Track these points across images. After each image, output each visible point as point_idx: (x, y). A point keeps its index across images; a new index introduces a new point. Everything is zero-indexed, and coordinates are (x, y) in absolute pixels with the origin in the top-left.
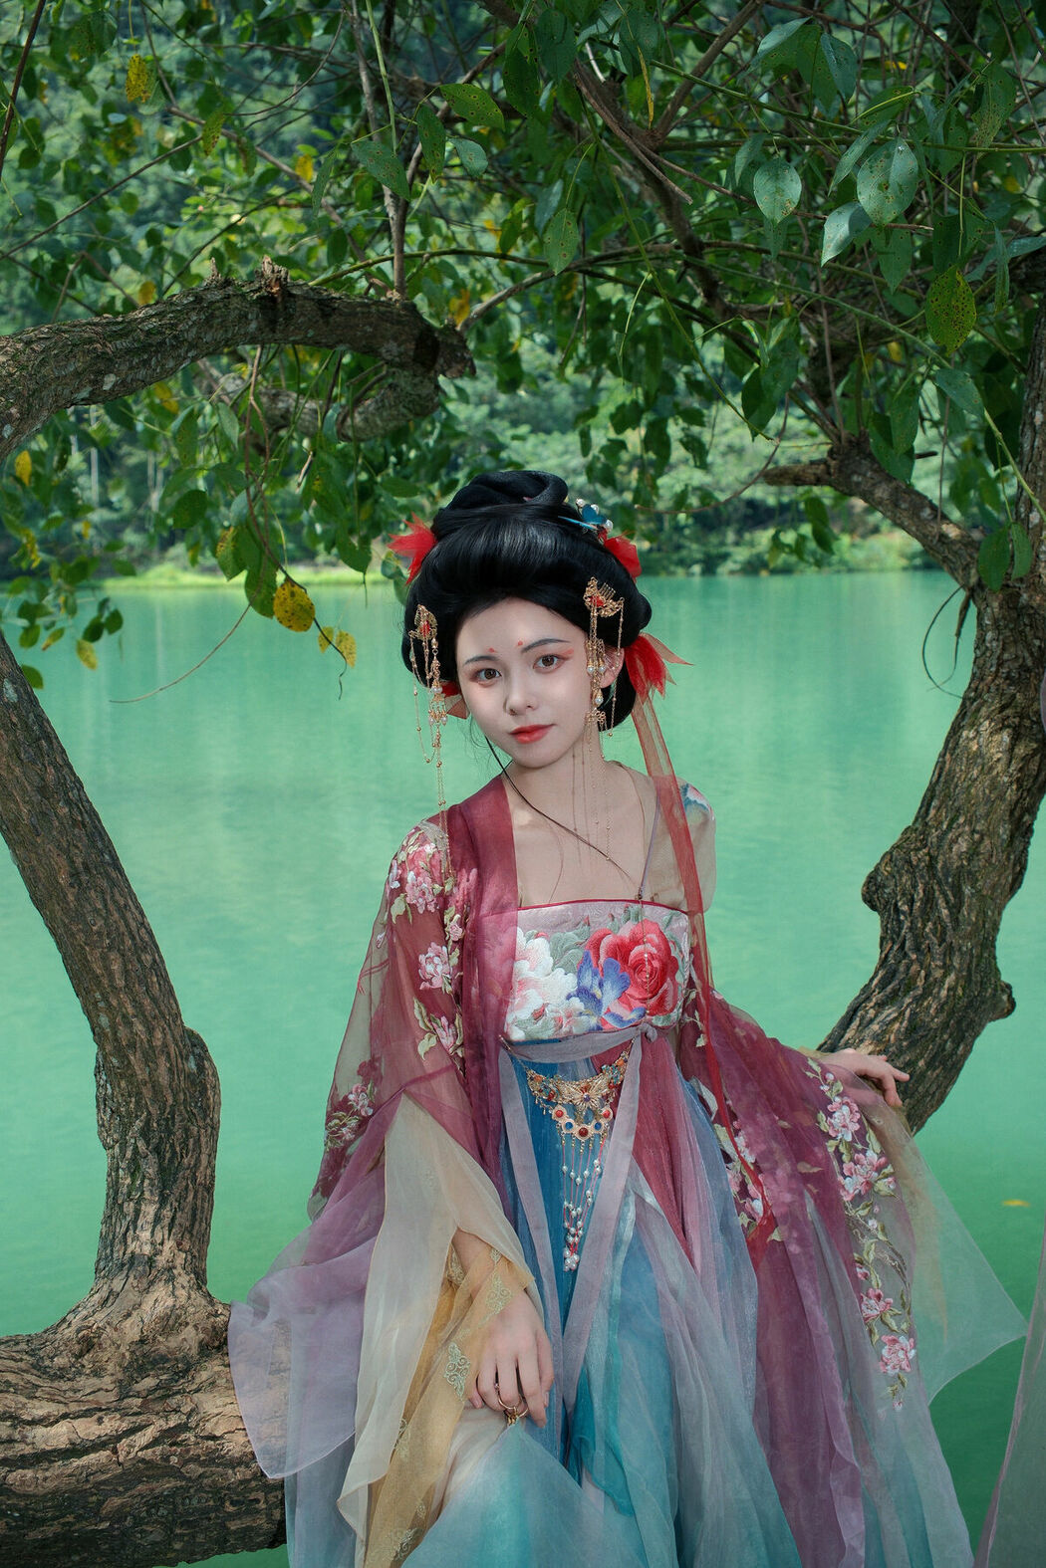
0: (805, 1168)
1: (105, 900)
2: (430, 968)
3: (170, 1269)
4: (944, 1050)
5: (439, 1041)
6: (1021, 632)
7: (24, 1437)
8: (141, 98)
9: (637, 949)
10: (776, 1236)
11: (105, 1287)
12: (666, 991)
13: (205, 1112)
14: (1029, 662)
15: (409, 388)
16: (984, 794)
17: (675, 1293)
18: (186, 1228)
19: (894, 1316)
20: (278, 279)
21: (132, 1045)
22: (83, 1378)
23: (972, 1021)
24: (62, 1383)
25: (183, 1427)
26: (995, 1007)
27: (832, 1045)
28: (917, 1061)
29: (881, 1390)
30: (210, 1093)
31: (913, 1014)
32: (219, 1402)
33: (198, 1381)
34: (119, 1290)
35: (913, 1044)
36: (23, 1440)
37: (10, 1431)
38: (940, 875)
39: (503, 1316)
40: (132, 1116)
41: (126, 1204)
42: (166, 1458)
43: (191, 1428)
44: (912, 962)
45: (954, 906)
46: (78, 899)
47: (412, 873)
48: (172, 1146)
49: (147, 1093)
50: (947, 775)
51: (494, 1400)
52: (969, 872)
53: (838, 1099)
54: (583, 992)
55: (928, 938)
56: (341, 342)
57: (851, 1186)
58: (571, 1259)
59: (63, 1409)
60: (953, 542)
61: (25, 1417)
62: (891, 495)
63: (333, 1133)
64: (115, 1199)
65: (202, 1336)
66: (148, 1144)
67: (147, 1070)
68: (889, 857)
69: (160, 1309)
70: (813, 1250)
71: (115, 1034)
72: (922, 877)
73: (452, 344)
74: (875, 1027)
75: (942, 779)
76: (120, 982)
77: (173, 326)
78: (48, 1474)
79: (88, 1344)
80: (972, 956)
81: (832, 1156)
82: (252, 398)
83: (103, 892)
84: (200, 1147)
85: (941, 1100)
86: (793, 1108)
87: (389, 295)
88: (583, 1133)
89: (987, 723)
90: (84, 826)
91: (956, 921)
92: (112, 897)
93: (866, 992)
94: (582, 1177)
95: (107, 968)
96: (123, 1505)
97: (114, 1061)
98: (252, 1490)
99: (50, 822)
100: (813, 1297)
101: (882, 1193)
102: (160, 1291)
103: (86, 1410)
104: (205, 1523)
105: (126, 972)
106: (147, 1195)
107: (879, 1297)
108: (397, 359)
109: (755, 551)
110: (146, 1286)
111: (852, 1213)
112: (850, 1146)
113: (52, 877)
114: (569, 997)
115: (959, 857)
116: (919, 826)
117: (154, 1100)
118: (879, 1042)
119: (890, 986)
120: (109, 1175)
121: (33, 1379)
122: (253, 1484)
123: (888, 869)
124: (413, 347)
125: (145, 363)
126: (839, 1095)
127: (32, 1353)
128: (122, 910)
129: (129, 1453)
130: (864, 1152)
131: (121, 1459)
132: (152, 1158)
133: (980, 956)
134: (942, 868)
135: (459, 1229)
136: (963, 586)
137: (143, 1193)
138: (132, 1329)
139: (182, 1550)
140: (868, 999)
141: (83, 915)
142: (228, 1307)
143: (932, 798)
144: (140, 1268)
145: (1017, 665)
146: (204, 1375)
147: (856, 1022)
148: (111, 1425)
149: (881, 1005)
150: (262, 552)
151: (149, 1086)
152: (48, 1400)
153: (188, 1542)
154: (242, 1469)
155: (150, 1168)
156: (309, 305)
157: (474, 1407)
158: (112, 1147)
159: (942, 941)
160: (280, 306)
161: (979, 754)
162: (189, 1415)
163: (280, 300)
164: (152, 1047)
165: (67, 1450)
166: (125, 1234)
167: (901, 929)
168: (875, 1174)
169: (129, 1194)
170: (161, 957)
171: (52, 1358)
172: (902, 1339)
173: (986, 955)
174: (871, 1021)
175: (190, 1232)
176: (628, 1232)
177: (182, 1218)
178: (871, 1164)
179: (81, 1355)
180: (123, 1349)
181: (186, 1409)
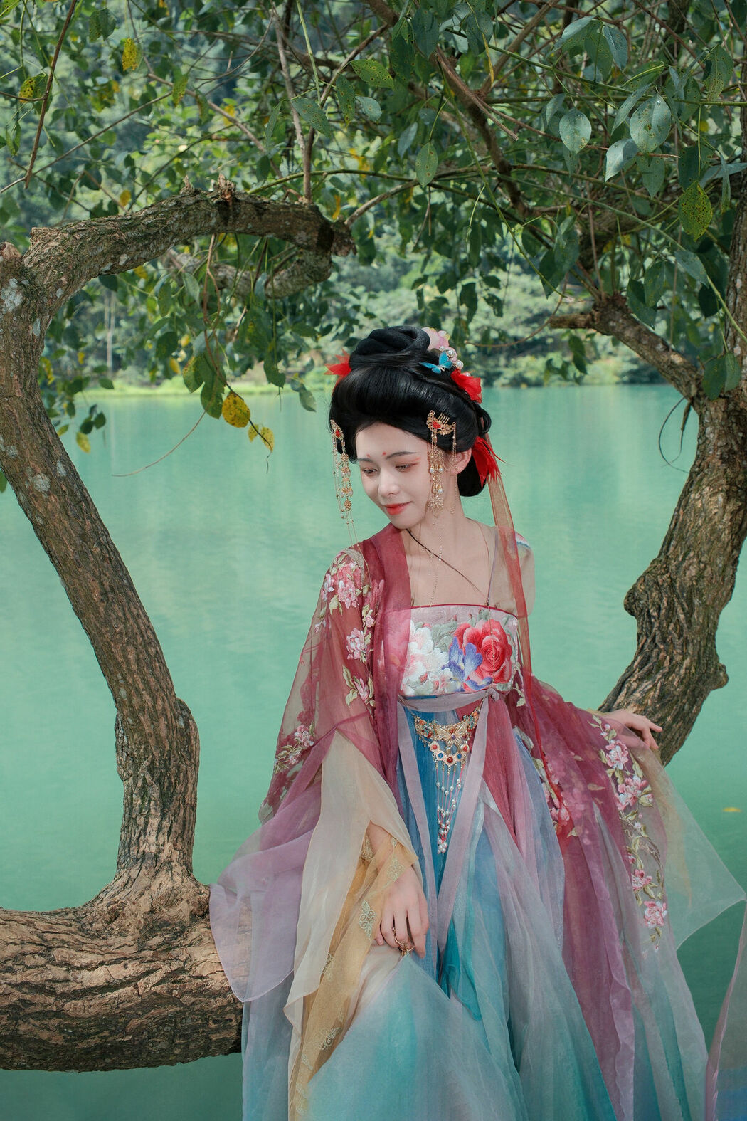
0: (593, 787)
1: (124, 610)
2: (353, 645)
3: (169, 862)
4: (683, 710)
5: (359, 695)
6: (729, 428)
7: (76, 978)
8: (132, 68)
9: (487, 638)
10: (573, 833)
11: (126, 875)
12: (504, 667)
13: (190, 754)
14: (735, 448)
15: (312, 263)
16: (707, 537)
17: (508, 870)
18: (179, 834)
19: (651, 888)
20: (230, 190)
21: (142, 710)
22: (113, 937)
23: (701, 690)
24: (99, 941)
25: (181, 970)
26: (716, 680)
27: (608, 707)
28: (666, 717)
29: (645, 938)
30: (193, 742)
31: (663, 686)
32: (205, 953)
33: (190, 938)
34: (135, 877)
35: (663, 706)
36: (75, 980)
37: (65, 974)
38: (678, 591)
39: (398, 882)
40: (141, 758)
41: (138, 818)
42: (170, 992)
43: (186, 971)
44: (661, 650)
45: (688, 612)
46: (106, 611)
47: (342, 582)
48: (169, 778)
49: (152, 742)
50: (681, 524)
51: (391, 939)
52: (698, 590)
53: (613, 742)
54: (452, 665)
55: (671, 634)
56: (269, 232)
57: (623, 800)
58: (442, 846)
59: (101, 959)
60: (678, 367)
61: (75, 964)
62: (635, 335)
63: (282, 760)
64: (130, 814)
65: (192, 908)
66: (153, 776)
67: (152, 726)
68: (643, 579)
69: (163, 889)
70: (600, 843)
71: (131, 702)
72: (666, 593)
73: (342, 233)
74: (637, 695)
75: (678, 527)
76: (134, 667)
77: (163, 222)
78: (92, 1003)
79: (115, 914)
80: (700, 646)
81: (610, 779)
82: (208, 269)
83: (123, 605)
84: (187, 779)
85: (682, 744)
86: (584, 748)
87: (300, 200)
88: (450, 761)
89: (707, 488)
90: (111, 560)
91: (689, 622)
92: (129, 609)
93: (630, 672)
94: (449, 790)
95: (125, 657)
96: (141, 1024)
97: (130, 720)
98: (227, 1013)
99: (88, 558)
100: (599, 875)
101: (644, 805)
102: (163, 877)
103: (117, 959)
104: (196, 1035)
105: (138, 660)
106: (153, 811)
107: (642, 875)
108: (306, 244)
109: (517, 371)
110: (153, 873)
111: (624, 818)
112: (623, 773)
113: (89, 594)
114: (443, 668)
115: (691, 580)
116: (663, 558)
117: (157, 747)
118: (641, 704)
119: (647, 667)
120: (126, 798)
121: (80, 938)
122: (228, 1008)
123: (643, 587)
124: (317, 235)
125: (146, 247)
126: (613, 739)
127: (78, 920)
128: (137, 616)
129: (145, 988)
130: (631, 777)
131: (140, 992)
132: (156, 787)
133: (706, 646)
134: (679, 586)
135: (371, 823)
136: (686, 397)
137: (150, 810)
138: (145, 903)
139: (180, 1055)
140: (631, 675)
141: (110, 621)
142: (208, 887)
143: (671, 539)
144: (149, 862)
145: (727, 450)
146: (194, 935)
147: (624, 692)
148: (133, 969)
149: (641, 680)
150: (214, 374)
151: (154, 737)
152: (91, 952)
153: (184, 1048)
154: (221, 998)
155: (155, 792)
156: (249, 208)
157: (378, 944)
158: (128, 779)
159: (680, 636)
160: (231, 208)
161: (703, 510)
162: (185, 962)
163: (231, 204)
164: (155, 711)
165: (104, 987)
166: (138, 839)
167: (652, 628)
168: (639, 792)
169: (140, 811)
170: (160, 649)
171: (91, 924)
172: (658, 904)
173: (709, 645)
174: (635, 690)
175: (182, 837)
176: (479, 828)
177: (177, 828)
178: (636, 785)
179: (111, 922)
180: (139, 917)
181: (183, 958)
